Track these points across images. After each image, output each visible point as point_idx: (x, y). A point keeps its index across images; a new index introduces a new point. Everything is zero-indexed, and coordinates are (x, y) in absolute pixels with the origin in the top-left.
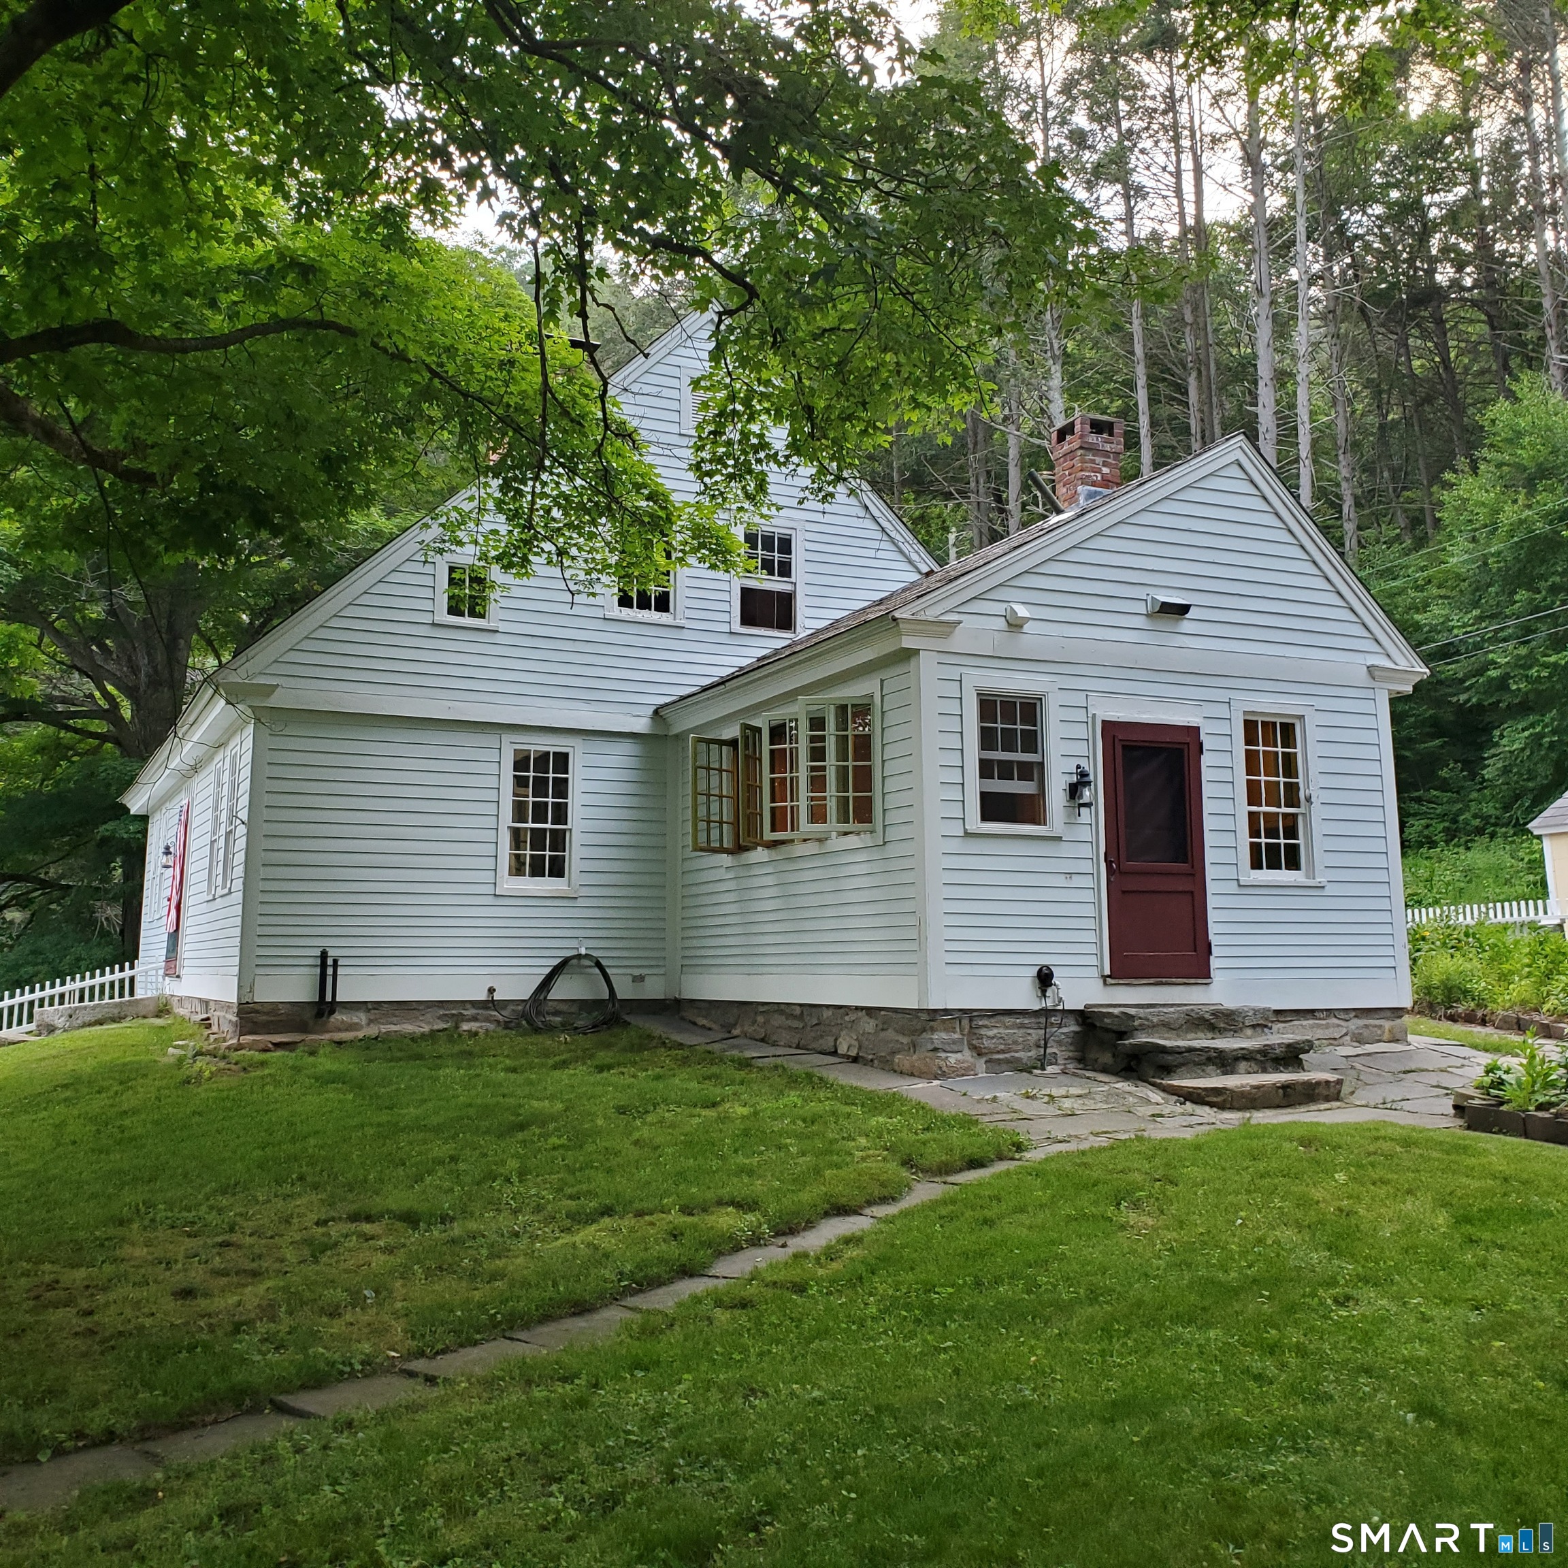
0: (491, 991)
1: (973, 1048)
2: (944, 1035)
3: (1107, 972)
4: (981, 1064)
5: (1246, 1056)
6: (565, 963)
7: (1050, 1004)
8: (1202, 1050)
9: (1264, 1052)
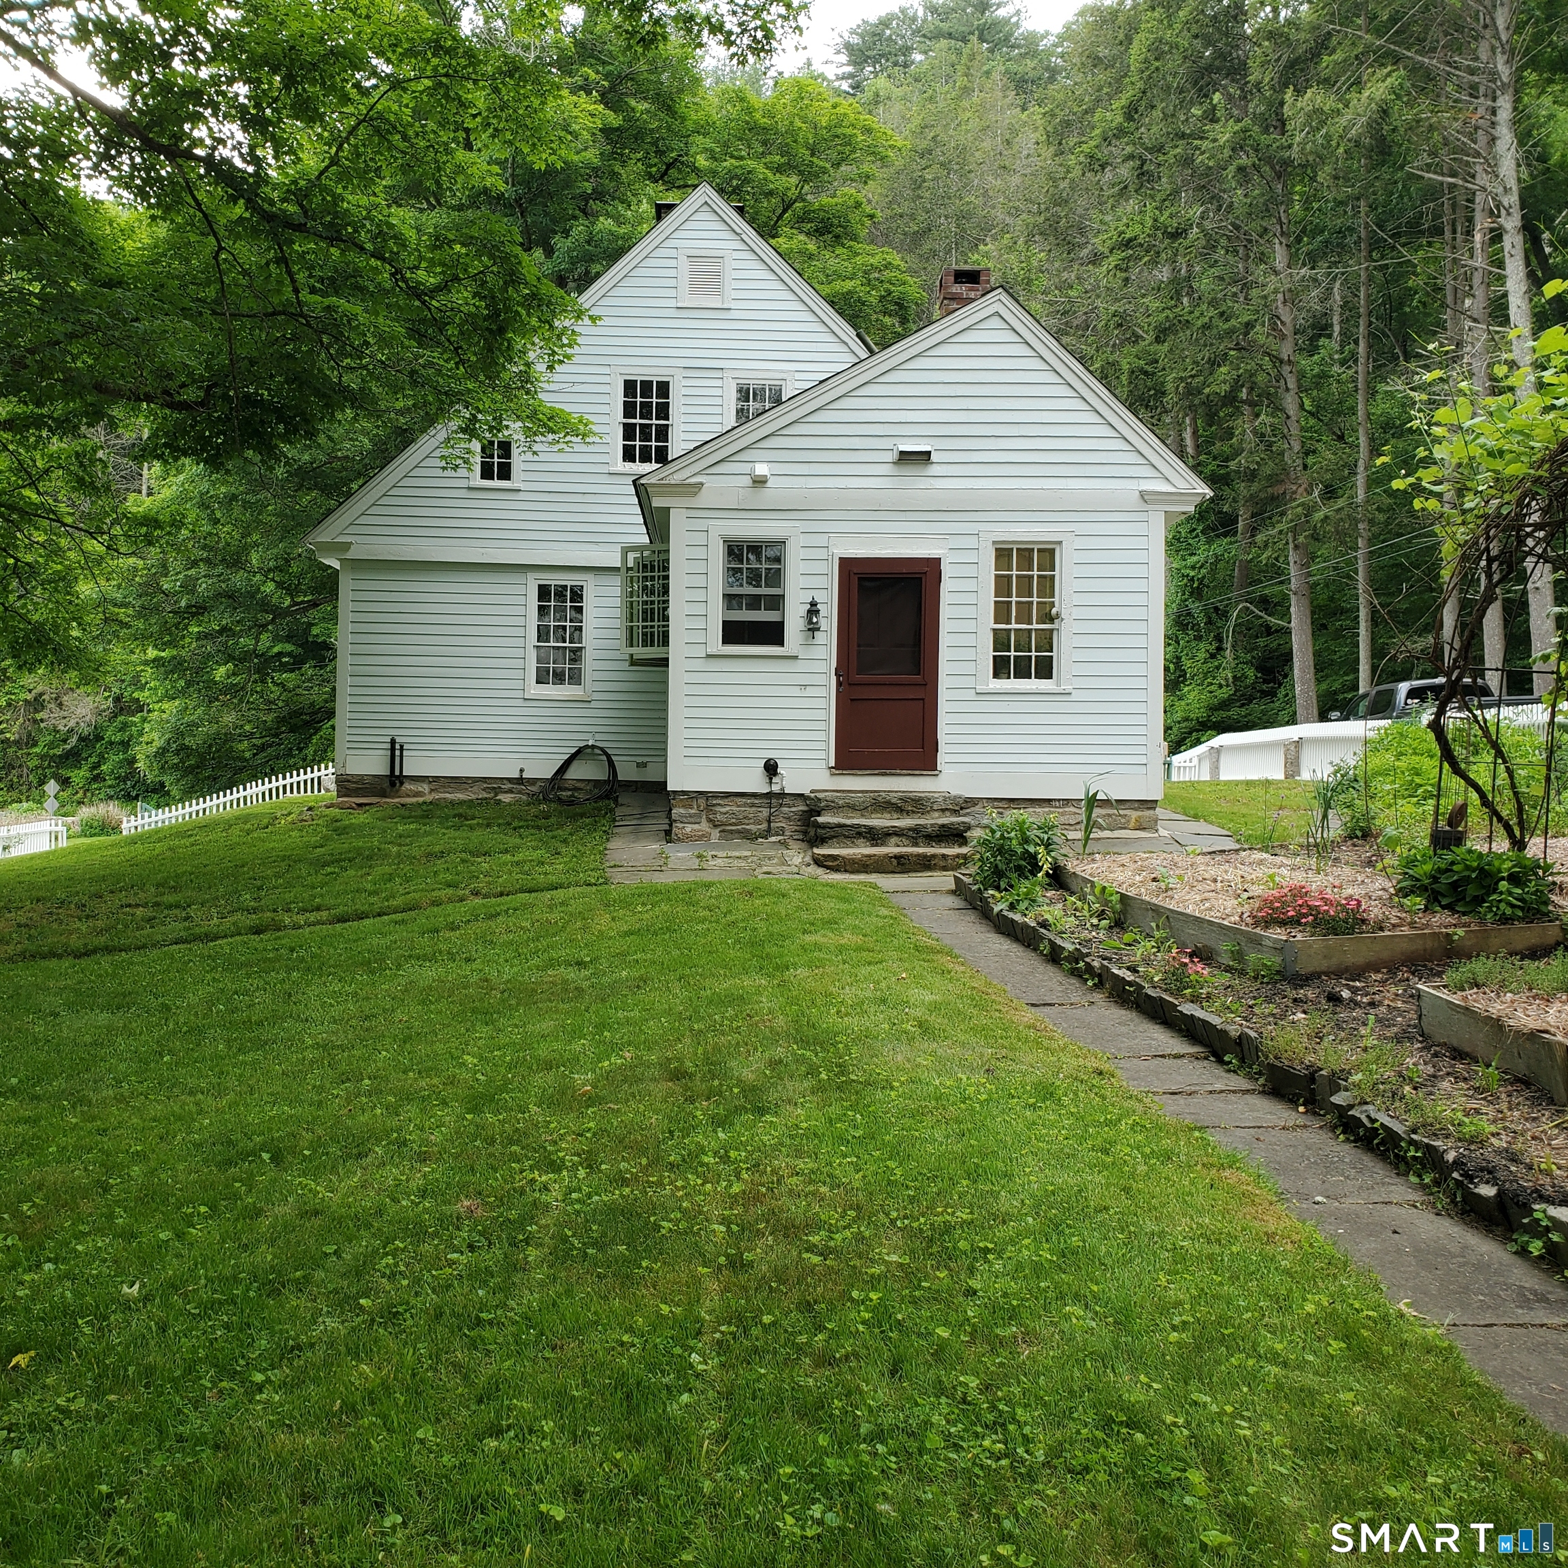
0: (522, 771)
1: (710, 820)
2: (682, 811)
3: (832, 764)
4: (715, 834)
5: (898, 833)
6: (579, 751)
7: (776, 788)
8: (852, 826)
9: (916, 830)
